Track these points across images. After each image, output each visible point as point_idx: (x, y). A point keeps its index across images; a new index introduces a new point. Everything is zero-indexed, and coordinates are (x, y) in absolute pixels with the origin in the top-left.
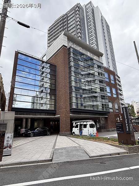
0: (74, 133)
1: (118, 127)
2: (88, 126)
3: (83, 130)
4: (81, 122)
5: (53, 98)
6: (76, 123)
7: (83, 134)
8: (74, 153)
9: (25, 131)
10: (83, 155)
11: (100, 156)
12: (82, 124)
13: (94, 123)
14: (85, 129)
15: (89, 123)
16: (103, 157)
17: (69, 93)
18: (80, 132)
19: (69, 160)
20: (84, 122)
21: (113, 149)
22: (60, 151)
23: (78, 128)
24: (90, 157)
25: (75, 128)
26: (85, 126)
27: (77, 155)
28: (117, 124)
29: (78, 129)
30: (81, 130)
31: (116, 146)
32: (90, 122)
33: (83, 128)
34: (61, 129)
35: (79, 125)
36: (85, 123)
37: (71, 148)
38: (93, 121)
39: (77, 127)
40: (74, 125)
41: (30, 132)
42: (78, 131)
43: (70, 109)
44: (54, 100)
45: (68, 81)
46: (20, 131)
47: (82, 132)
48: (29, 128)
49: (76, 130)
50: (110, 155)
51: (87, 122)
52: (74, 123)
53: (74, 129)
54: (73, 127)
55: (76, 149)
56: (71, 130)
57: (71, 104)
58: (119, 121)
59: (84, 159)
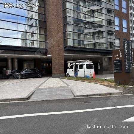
0: (68, 74)
1: (115, 65)
2: (85, 67)
3: (79, 71)
4: (77, 62)
5: (43, 33)
6: (71, 64)
7: (79, 75)
8: (59, 92)
9: (12, 73)
10: (68, 94)
11: (87, 96)
12: (78, 65)
13: (92, 63)
14: (80, 70)
15: (85, 64)
16: (90, 97)
17: (62, 25)
18: (75, 74)
19: (49, 99)
20: (80, 62)
21: (106, 89)
22: (42, 91)
23: (73, 69)
24: (74, 96)
25: (70, 69)
26: (81, 67)
27: (60, 94)
28: (115, 62)
29: (73, 71)
30: (76, 72)
31: (111, 87)
32: (87, 62)
33: (78, 69)
34: (53, 71)
35: (74, 66)
36: (81, 64)
37: (57, 88)
38: (91, 61)
39: (71, 68)
40: (69, 65)
41: (18, 74)
42: (73, 73)
43: (65, 47)
44: (44, 36)
45: (62, 10)
46: (6, 72)
47: (77, 74)
48: (16, 69)
49: (70, 72)
50: (100, 95)
51: (83, 62)
52: (69, 64)
53: (68, 70)
54: (68, 68)
55: (62, 89)
56: (66, 71)
57: (65, 41)
58: (118, 58)
59: (67, 98)
